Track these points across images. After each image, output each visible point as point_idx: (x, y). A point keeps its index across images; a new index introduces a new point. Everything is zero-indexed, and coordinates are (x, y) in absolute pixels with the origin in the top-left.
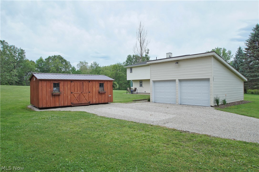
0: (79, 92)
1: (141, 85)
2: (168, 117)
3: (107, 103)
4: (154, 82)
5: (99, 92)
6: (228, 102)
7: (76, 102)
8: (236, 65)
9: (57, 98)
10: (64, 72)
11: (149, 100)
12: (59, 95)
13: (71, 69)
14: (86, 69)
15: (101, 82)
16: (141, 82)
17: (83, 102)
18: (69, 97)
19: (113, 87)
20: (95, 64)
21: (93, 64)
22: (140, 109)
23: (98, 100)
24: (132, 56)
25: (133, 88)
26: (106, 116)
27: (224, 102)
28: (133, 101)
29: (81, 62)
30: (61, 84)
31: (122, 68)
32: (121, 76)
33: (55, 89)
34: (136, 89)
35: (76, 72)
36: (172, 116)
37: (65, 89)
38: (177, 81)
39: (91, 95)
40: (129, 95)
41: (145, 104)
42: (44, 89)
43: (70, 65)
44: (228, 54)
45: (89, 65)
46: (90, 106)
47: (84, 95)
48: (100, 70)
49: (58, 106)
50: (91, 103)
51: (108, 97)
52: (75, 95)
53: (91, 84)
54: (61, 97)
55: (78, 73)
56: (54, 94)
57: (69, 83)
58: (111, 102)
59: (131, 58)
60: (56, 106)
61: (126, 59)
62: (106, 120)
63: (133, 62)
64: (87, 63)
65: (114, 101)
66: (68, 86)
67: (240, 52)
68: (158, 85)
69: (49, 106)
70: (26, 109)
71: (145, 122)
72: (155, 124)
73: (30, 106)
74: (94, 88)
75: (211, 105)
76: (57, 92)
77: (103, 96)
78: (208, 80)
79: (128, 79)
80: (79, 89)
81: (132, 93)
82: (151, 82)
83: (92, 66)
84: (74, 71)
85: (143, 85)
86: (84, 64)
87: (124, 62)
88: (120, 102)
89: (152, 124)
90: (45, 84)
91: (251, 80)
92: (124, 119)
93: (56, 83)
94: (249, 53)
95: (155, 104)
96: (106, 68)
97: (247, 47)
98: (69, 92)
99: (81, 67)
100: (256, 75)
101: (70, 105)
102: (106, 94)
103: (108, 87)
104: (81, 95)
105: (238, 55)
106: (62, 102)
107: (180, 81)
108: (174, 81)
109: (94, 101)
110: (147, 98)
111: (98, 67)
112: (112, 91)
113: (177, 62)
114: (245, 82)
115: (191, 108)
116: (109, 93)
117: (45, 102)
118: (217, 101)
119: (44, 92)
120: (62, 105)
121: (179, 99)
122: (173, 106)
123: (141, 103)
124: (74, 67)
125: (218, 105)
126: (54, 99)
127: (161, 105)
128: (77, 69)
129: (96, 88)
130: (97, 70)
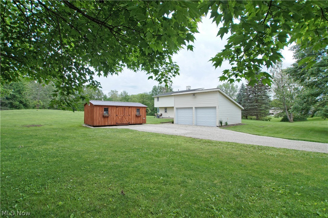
0: (122, 115)
1: (166, 112)
2: (186, 132)
3: (142, 124)
4: (177, 108)
5: (136, 116)
6: (229, 124)
7: (119, 122)
8: (240, 97)
9: (106, 119)
10: (97, 99)
11: (173, 123)
12: (108, 117)
13: (103, 96)
14: (117, 97)
15: (138, 108)
16: (166, 109)
17: (125, 123)
18: (115, 119)
19: (147, 112)
20: (125, 92)
21: (122, 93)
22: (167, 128)
23: (135, 122)
24: (157, 87)
25: (159, 113)
26: (145, 131)
27: (226, 123)
28: (161, 123)
29: (112, 91)
30: (109, 109)
31: (148, 96)
32: (147, 104)
33: (105, 112)
34: (161, 115)
35: (108, 99)
36: (189, 131)
37: (112, 113)
38: (194, 108)
39: (130, 117)
40: (156, 119)
41: (171, 125)
42: (98, 112)
43: (103, 93)
44: (236, 88)
45: (119, 93)
46: (129, 126)
47: (126, 117)
48: (129, 98)
49: (107, 125)
50: (130, 123)
51: (143, 119)
52: (119, 117)
53: (130, 109)
54: (109, 118)
55: (110, 100)
56: (104, 116)
57: (115, 108)
58: (144, 123)
59: (156, 88)
60: (106, 125)
61: (152, 89)
62: (146, 133)
63: (158, 92)
64: (117, 92)
65: (147, 123)
66: (114, 111)
67: (243, 87)
68: (180, 111)
69: (101, 125)
70: (81, 126)
71: (172, 134)
72: (178, 135)
73: (84, 125)
74: (133, 112)
75: (217, 125)
76: (106, 115)
77: (139, 118)
78: (215, 108)
79: (155, 106)
80: (122, 113)
81: (159, 118)
82: (175, 109)
83: (122, 95)
84: (105, 99)
85: (168, 111)
86: (115, 92)
87: (150, 92)
88: (151, 123)
89: (176, 135)
90: (98, 108)
91: (250, 109)
92: (157, 132)
93: (106, 108)
94: (249, 88)
95: (177, 125)
96: (133, 96)
97: (248, 84)
98: (115, 115)
99: (112, 95)
100: (254, 105)
101: (115, 124)
102: (141, 117)
103: (142, 112)
104: (123, 117)
105: (242, 89)
106: (110, 122)
107: (196, 108)
108: (192, 108)
109: (133, 122)
110: (171, 121)
111: (126, 96)
112: (146, 117)
113: (194, 94)
114: (242, 110)
115: (203, 127)
116: (143, 117)
117: (98, 122)
118: (221, 123)
119: (98, 114)
120: (110, 124)
121: (195, 121)
122: (191, 126)
123: (167, 124)
124: (106, 95)
125: (222, 126)
126: (104, 119)
127: (182, 125)
128: (108, 96)
129: (134, 112)
130: (126, 98)
